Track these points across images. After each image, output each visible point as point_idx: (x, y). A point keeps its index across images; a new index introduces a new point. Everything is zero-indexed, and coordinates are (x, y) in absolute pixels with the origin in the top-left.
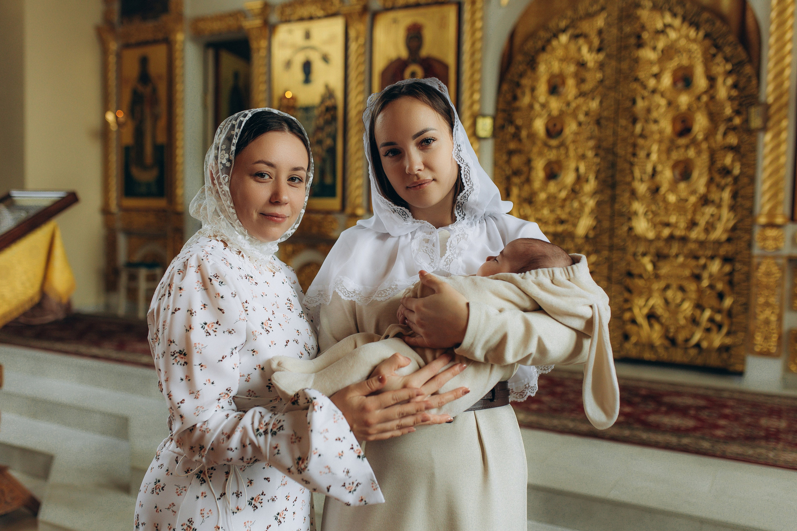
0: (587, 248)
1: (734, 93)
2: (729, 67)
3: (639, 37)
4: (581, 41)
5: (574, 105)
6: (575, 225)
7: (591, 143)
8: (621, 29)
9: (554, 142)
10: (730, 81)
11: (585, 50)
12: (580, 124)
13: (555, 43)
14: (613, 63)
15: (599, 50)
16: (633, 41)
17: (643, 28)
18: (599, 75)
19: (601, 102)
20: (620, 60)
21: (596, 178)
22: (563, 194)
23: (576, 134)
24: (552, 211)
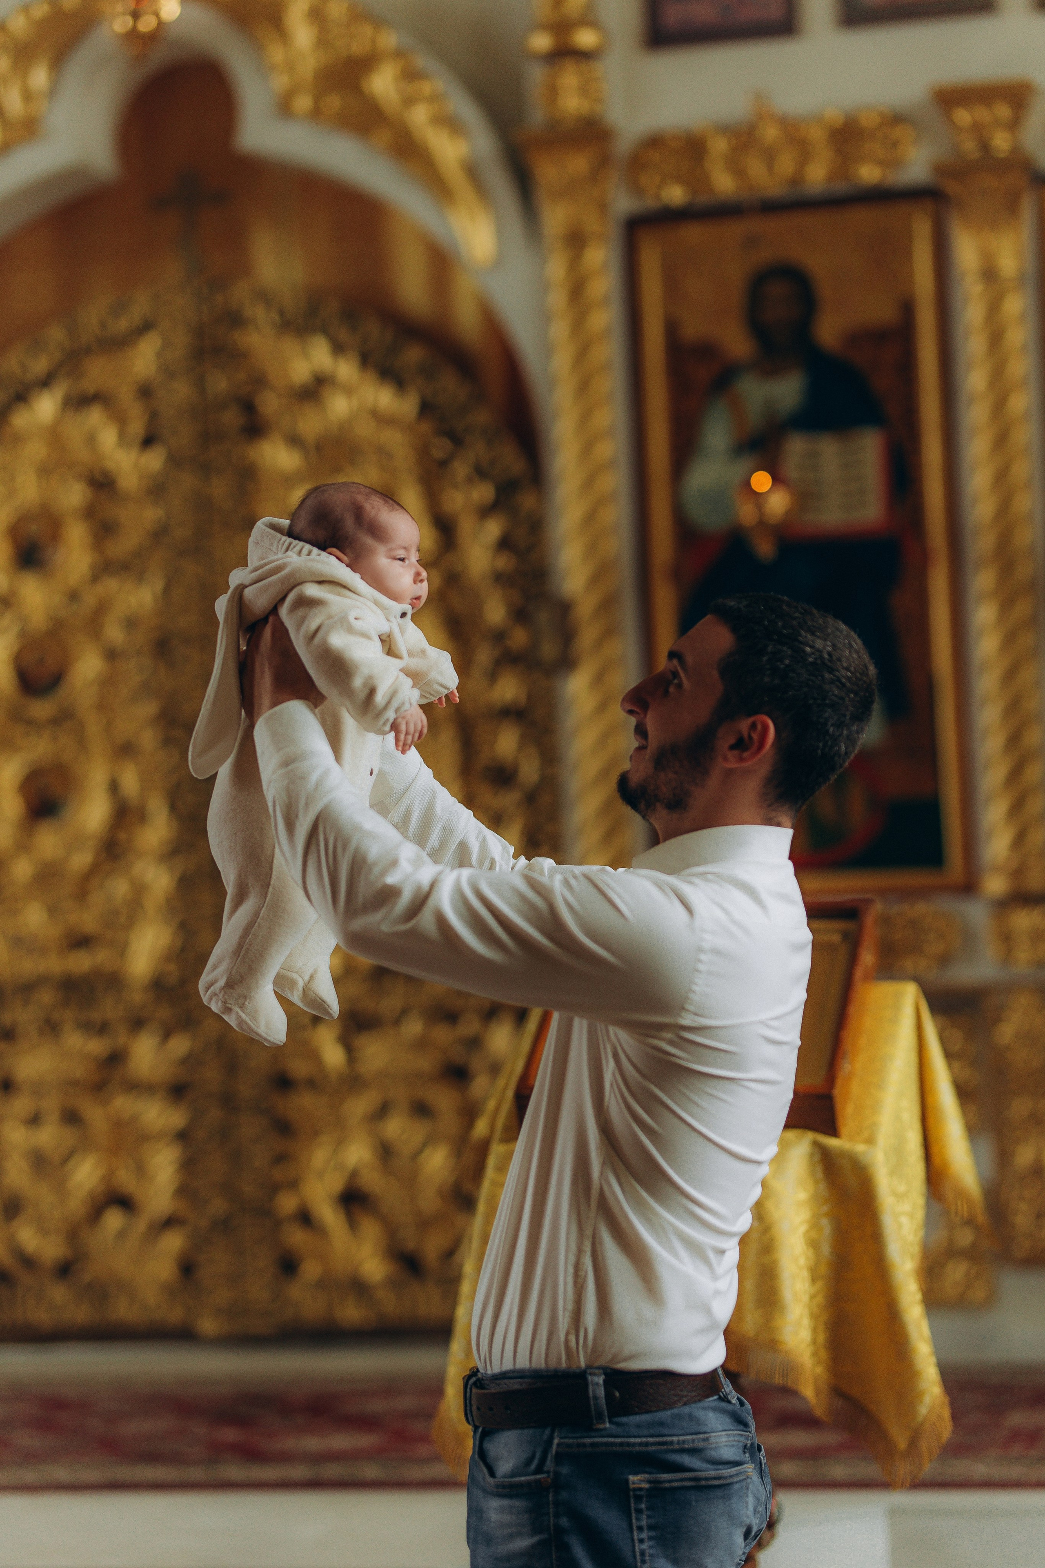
0: (164, 1012)
1: (504, 562)
2: (484, 493)
3: (249, 407)
4: (95, 416)
5: (90, 599)
6: (122, 949)
7: (149, 709)
8: (200, 383)
9: (41, 709)
10: (493, 529)
11: (108, 437)
12: (111, 655)
13: (20, 420)
14: (188, 481)
15: (148, 441)
16: (232, 418)
17: (260, 381)
18: (152, 514)
19: (167, 589)
20: (205, 469)
21: (173, 808)
22: (81, 860)
23: (108, 682)
24: (53, 911)
